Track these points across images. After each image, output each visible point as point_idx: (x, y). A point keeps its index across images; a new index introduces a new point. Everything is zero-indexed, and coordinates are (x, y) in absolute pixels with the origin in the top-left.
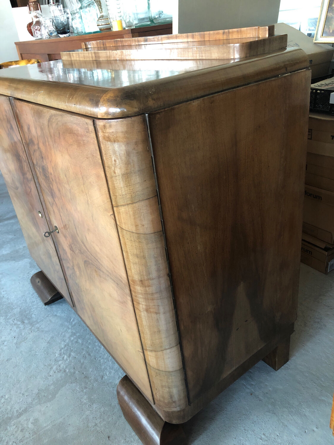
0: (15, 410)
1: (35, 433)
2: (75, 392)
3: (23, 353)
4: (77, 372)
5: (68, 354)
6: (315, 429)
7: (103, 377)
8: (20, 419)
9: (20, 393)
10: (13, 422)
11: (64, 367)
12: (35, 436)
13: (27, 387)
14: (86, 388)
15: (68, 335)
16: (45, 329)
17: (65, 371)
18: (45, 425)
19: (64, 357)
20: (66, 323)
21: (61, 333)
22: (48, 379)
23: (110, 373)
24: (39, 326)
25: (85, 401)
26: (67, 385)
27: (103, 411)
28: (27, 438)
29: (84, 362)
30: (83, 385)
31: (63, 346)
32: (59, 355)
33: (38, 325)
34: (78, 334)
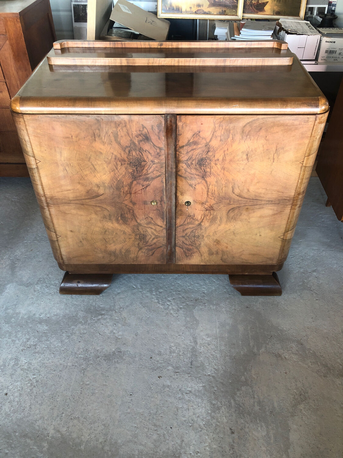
0: (189, 343)
1: (216, 338)
2: (203, 309)
3: (138, 324)
4: (187, 303)
5: (167, 301)
6: (301, 241)
7: (204, 293)
8: (199, 343)
9: (177, 337)
10: (198, 347)
11: (177, 307)
12: (218, 339)
13: (175, 331)
14: (205, 303)
15: (148, 294)
16: (127, 304)
17: (181, 308)
18: (215, 332)
19: (167, 304)
20: (135, 291)
21: (141, 297)
22: (179, 318)
23: (204, 288)
24: (119, 307)
25: (214, 308)
26: (194, 311)
27: (228, 303)
28: (217, 344)
29: (182, 296)
30: (201, 304)
31: (156, 301)
32: (163, 306)
33: (117, 307)
34: (153, 289)
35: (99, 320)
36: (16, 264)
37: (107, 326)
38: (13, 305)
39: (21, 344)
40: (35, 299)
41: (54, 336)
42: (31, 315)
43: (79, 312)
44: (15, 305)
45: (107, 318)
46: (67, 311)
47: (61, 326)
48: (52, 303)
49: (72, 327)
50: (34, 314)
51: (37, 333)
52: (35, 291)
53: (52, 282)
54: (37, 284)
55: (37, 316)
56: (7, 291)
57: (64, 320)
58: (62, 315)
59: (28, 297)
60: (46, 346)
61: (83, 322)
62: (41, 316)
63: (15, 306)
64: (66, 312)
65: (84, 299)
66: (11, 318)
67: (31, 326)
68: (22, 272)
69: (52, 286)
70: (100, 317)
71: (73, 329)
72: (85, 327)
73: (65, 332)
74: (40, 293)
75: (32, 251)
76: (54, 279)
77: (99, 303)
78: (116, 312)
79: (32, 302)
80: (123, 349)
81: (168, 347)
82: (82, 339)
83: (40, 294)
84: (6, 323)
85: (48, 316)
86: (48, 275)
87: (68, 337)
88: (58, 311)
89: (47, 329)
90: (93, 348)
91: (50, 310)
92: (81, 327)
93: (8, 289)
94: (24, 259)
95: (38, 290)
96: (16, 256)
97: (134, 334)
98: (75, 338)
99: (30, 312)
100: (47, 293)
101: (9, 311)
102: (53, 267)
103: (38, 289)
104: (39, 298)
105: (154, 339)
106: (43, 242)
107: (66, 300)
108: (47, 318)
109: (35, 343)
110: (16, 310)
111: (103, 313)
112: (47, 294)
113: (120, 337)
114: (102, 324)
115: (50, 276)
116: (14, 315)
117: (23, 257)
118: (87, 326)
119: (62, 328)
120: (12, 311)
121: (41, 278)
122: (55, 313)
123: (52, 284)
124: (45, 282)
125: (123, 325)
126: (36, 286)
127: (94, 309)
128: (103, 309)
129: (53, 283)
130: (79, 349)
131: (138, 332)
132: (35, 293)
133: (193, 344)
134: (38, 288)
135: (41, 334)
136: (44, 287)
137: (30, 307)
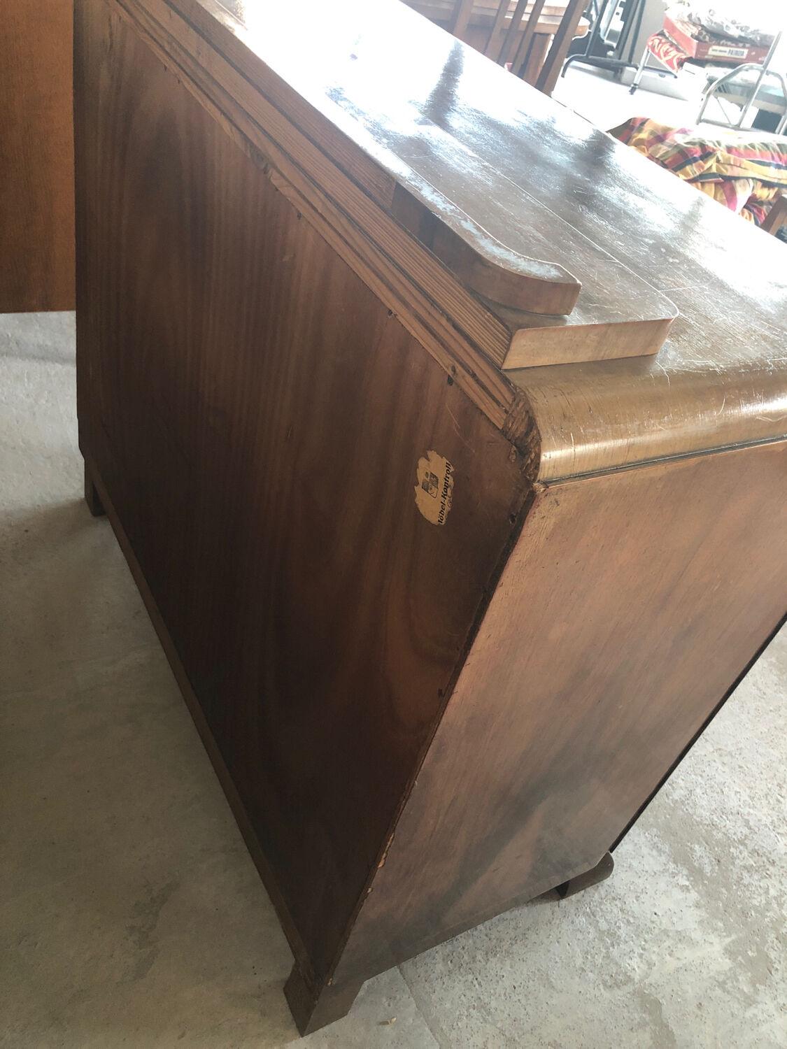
38: (728, 992)
39: (766, 878)
40: (667, 944)
41: (695, 817)
42: (704, 914)
44: (722, 985)
47: (668, 816)
48: (640, 882)
50: (697, 906)
51: (722, 861)
52: (650, 965)
53: (591, 936)
54: (629, 980)
55: (694, 895)
59: (678, 970)
60: (724, 817)
62: (687, 883)
63: (724, 982)
66: (751, 961)
67: (724, 891)
69: (603, 926)
74: (643, 943)
76: (580, 936)
79: (679, 946)
83: (645, 941)
84: (771, 962)
85: (671, 866)
86: (583, 970)
89: (698, 844)
91: (658, 873)
95: (641, 956)
99: (701, 922)
100: (628, 921)
101: (746, 990)
102: (548, 979)
103: (638, 960)
104: (656, 931)
108: (679, 865)
109: (741, 847)
110: (730, 970)
112: (632, 920)
115: (579, 961)
116: (743, 962)
120: (740, 979)
121: (605, 983)
122: (655, 853)
123: (597, 929)
124: (608, 956)
126: (637, 978)
129: (592, 930)
132: (654, 957)
134: (635, 967)
135: (716, 849)
136: (622, 946)
137: (693, 935)
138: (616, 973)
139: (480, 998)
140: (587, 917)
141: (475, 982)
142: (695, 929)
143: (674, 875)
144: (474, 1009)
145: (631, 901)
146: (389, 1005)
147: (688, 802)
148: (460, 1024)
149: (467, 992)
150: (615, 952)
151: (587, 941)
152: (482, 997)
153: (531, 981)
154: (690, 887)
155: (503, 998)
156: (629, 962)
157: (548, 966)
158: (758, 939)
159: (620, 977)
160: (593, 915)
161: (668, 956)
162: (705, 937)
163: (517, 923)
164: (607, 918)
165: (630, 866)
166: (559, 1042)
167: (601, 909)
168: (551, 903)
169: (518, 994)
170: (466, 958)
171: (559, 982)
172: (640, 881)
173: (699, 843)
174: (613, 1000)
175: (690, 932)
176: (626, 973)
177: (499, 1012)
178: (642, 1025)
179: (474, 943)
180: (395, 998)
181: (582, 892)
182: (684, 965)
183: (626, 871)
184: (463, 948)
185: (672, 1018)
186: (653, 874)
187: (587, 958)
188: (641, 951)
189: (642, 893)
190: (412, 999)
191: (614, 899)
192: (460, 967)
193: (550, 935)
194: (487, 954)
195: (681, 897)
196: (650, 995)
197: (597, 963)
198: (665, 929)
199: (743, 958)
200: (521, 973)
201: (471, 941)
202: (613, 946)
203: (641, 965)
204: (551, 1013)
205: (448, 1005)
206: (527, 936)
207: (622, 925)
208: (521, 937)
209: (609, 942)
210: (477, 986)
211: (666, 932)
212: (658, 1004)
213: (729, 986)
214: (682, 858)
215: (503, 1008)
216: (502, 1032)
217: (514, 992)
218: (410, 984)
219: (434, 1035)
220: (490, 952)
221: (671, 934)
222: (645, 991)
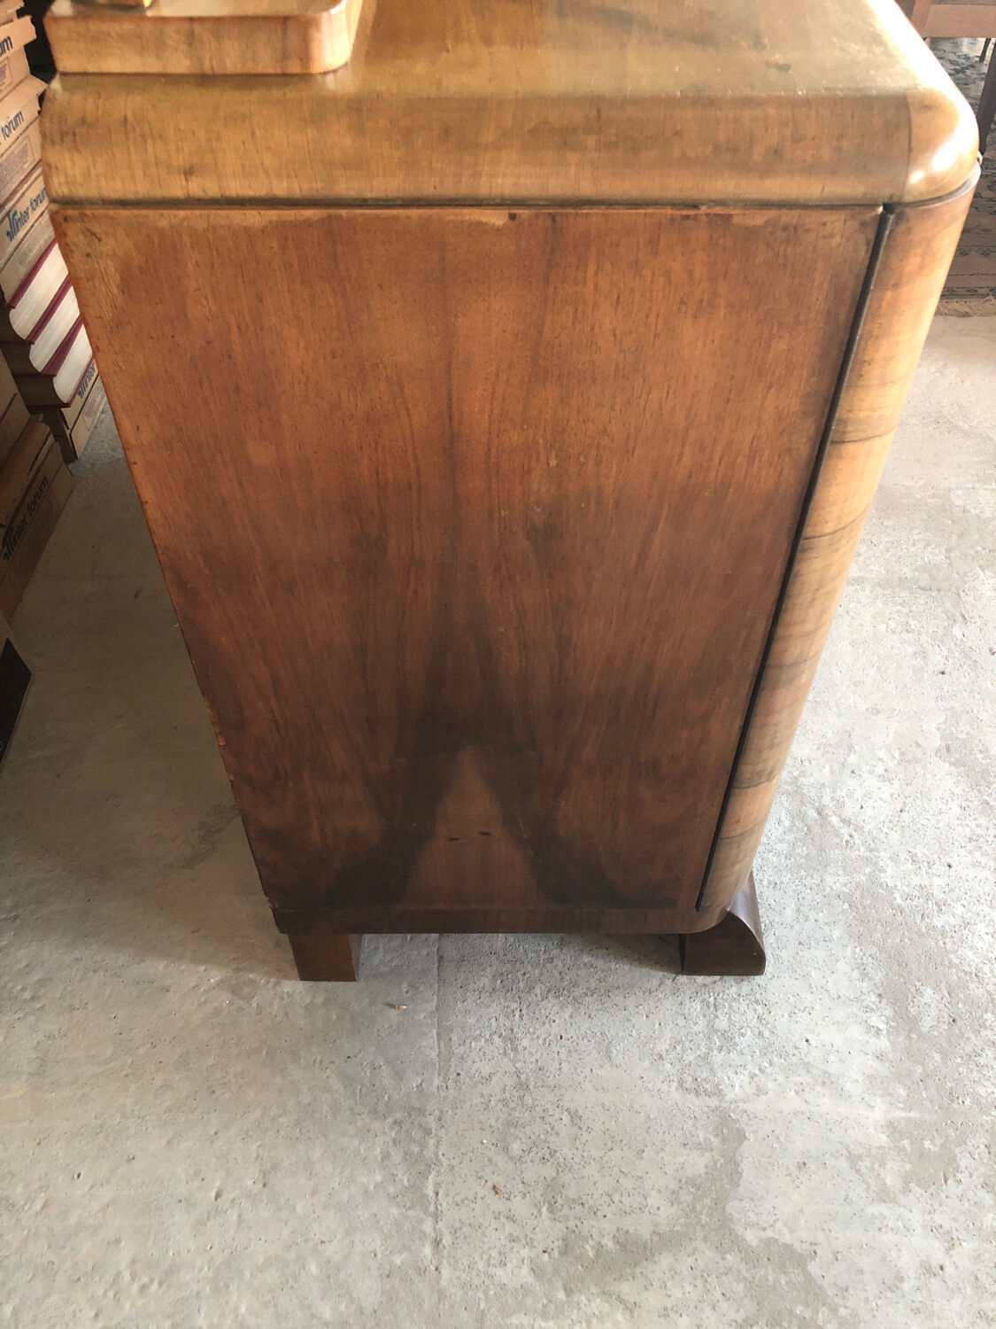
35: (847, 822)
36: (599, 1248)
37: (868, 795)
38: (858, 1171)
40: (801, 1079)
41: (952, 956)
42: (883, 1070)
43: (828, 890)
44: (853, 1159)
45: (833, 799)
46: (836, 934)
47: (906, 940)
49: (899, 901)
50: (880, 1057)
51: (959, 1022)
52: (760, 1091)
53: (696, 1028)
54: (718, 1093)
55: (884, 1043)
56: (786, 1231)
57: (877, 935)
58: (858, 950)
59: (796, 1113)
61: (868, 870)
62: (882, 1026)
63: (860, 1157)
64: (840, 938)
65: (765, 883)
66: (922, 1154)
67: (937, 1057)
68: (653, 1193)
69: (722, 1023)
70: (834, 820)
71: (907, 897)
72: (889, 862)
73: (928, 921)
74: (766, 1064)
75: (500, 1187)
76: (681, 1021)
77: (774, 831)
78: (803, 774)
79: (818, 1088)
80: (937, 742)
81: (895, 637)
82: (938, 862)
83: (771, 1064)
84: (957, 1169)
86: (661, 1057)
87: (943, 908)
88: (842, 966)
89: (933, 989)
90: (957, 822)
92: (890, 871)
93: (769, 1233)
94: (566, 1211)
95: (752, 1076)
96: (537, 1271)
97: (874, 717)
98: (937, 882)
99: (871, 1078)
100: (761, 1034)
101: (888, 1182)
102: (608, 1047)
103: (747, 1079)
104: (794, 1060)
105: (879, 668)
106: (432, 1142)
107: (786, 947)
108: (884, 1001)
110: (879, 1148)
111: (815, 815)
112: (767, 1034)
113: (897, 754)
114: (862, 807)
115: (662, 1047)
116: (909, 1149)
117: (547, 1223)
118: (882, 854)
119: (915, 937)
120: (889, 1165)
121: (681, 1083)
122: (856, 975)
123: (711, 1024)
124: (705, 1058)
125: (851, 748)
126: (730, 1096)
127: (804, 844)
128: (799, 816)
129: (702, 1022)
130: (976, 864)
131: (864, 709)
132: (771, 1085)
133: (868, 587)
134: (737, 1085)
135: (960, 1005)
136: (733, 1055)
137: (848, 1086)
138: (705, 1080)
139: (512, 1030)
140: (705, 1007)
141: (517, 1013)
142: (857, 1081)
143: (867, 1009)
144: (500, 1037)
145: (780, 1013)
146: (407, 992)
147: (954, 935)
148: (473, 1044)
149: (501, 1019)
150: (718, 1058)
151: (686, 1032)
152: (515, 1030)
153: (585, 1041)
154: (885, 1032)
155: (541, 1041)
156: (731, 1076)
157: (617, 1034)
158: (953, 1134)
159: (708, 1087)
160: (715, 1008)
161: (793, 1093)
162: (866, 1096)
163: (605, 976)
164: (732, 1017)
165: (807, 976)
166: (580, 1113)
167: (730, 1006)
168: (665, 973)
169: (560, 1046)
170: (522, 985)
171: (621, 1057)
172: (810, 997)
173: (937, 988)
174: (680, 1105)
175: (846, 1082)
176: (718, 1085)
177: (527, 1052)
178: (702, 1147)
179: (541, 974)
180: (417, 988)
181: (717, 978)
182: (810, 1111)
183: (796, 979)
184: (524, 974)
185: (750, 1159)
186: (835, 997)
187: (675, 1047)
188: (757, 1072)
189: (803, 1011)
190: (435, 997)
191: (757, 1002)
192: (508, 991)
193: (641, 1005)
194: (549, 991)
195: (861, 1038)
196: (736, 1121)
197: (685, 1057)
198: (809, 1063)
199: (912, 1144)
200: (579, 1027)
201: (537, 972)
202: (720, 1050)
203: (747, 1087)
204: (591, 1082)
205: (471, 1020)
206: (610, 994)
207: (749, 1033)
208: (603, 991)
209: (717, 1044)
210: (517, 1017)
211: (807, 1067)
212: (741, 1136)
213: (864, 1165)
214: (897, 997)
215: (533, 1051)
216: (518, 1073)
217: (557, 1043)
218: (441, 981)
219: (439, 1041)
220: (555, 991)
221: (814, 1072)
222: (732, 1115)
